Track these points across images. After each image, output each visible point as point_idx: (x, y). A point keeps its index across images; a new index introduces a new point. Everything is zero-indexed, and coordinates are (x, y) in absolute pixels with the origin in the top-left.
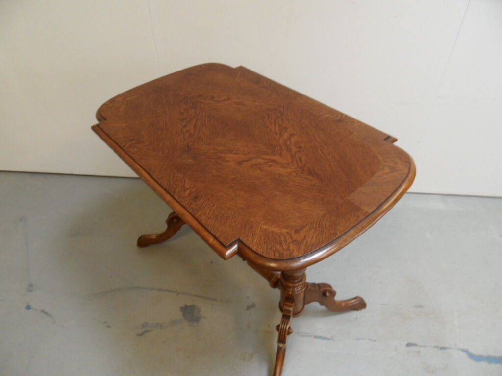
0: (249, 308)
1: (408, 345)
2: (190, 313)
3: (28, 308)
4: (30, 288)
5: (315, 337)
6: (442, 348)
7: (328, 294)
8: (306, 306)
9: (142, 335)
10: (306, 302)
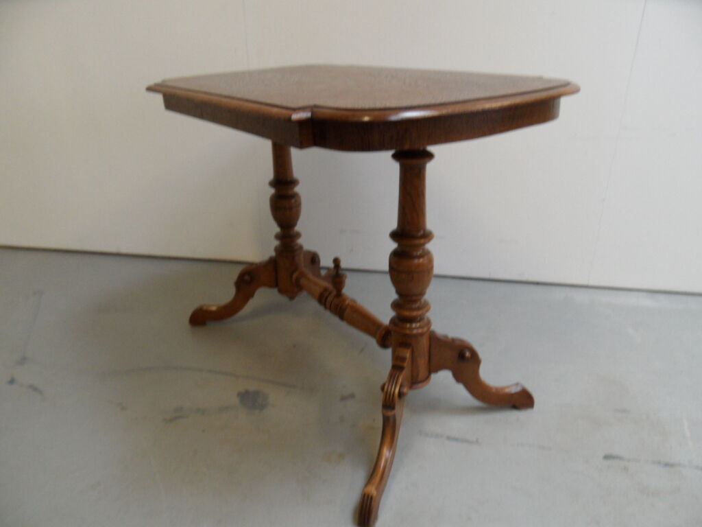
0: (344, 398)
1: (607, 457)
2: (251, 400)
3: (12, 381)
4: (23, 361)
5: (449, 438)
6: (667, 465)
7: (468, 354)
8: (434, 377)
9: (171, 420)
10: (433, 368)
